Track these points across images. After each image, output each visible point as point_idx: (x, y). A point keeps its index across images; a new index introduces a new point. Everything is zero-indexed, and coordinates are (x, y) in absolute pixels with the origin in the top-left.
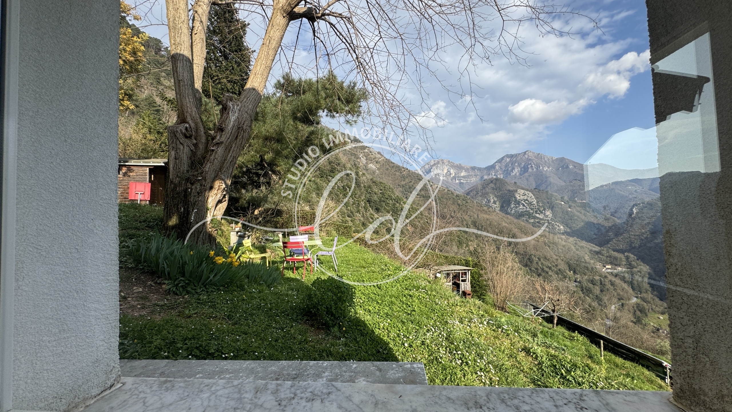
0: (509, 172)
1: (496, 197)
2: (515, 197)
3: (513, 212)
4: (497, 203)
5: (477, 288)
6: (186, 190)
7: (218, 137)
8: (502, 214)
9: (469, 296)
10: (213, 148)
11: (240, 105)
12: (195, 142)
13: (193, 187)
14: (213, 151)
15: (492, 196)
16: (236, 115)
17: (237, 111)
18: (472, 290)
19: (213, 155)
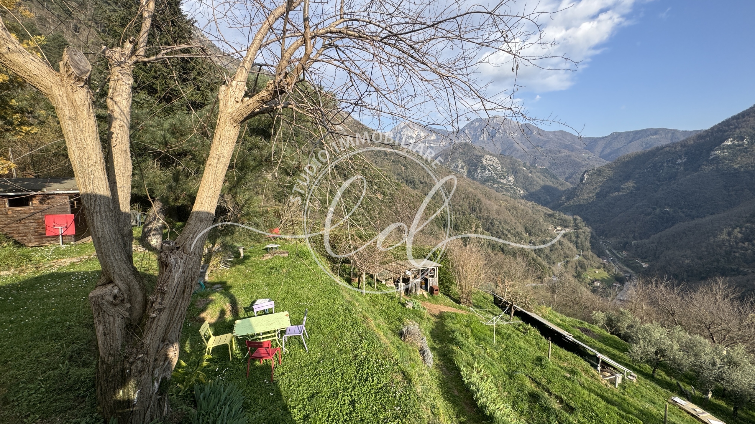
0: (477, 136)
1: (464, 162)
2: (482, 162)
3: (479, 177)
4: (465, 168)
5: (444, 281)
6: (123, 370)
7: (159, 300)
8: (468, 179)
9: (436, 292)
10: (153, 315)
11: (184, 257)
12: (128, 305)
13: (133, 367)
14: (154, 318)
15: (460, 161)
16: (181, 269)
17: (181, 265)
18: (440, 284)
19: (155, 322)
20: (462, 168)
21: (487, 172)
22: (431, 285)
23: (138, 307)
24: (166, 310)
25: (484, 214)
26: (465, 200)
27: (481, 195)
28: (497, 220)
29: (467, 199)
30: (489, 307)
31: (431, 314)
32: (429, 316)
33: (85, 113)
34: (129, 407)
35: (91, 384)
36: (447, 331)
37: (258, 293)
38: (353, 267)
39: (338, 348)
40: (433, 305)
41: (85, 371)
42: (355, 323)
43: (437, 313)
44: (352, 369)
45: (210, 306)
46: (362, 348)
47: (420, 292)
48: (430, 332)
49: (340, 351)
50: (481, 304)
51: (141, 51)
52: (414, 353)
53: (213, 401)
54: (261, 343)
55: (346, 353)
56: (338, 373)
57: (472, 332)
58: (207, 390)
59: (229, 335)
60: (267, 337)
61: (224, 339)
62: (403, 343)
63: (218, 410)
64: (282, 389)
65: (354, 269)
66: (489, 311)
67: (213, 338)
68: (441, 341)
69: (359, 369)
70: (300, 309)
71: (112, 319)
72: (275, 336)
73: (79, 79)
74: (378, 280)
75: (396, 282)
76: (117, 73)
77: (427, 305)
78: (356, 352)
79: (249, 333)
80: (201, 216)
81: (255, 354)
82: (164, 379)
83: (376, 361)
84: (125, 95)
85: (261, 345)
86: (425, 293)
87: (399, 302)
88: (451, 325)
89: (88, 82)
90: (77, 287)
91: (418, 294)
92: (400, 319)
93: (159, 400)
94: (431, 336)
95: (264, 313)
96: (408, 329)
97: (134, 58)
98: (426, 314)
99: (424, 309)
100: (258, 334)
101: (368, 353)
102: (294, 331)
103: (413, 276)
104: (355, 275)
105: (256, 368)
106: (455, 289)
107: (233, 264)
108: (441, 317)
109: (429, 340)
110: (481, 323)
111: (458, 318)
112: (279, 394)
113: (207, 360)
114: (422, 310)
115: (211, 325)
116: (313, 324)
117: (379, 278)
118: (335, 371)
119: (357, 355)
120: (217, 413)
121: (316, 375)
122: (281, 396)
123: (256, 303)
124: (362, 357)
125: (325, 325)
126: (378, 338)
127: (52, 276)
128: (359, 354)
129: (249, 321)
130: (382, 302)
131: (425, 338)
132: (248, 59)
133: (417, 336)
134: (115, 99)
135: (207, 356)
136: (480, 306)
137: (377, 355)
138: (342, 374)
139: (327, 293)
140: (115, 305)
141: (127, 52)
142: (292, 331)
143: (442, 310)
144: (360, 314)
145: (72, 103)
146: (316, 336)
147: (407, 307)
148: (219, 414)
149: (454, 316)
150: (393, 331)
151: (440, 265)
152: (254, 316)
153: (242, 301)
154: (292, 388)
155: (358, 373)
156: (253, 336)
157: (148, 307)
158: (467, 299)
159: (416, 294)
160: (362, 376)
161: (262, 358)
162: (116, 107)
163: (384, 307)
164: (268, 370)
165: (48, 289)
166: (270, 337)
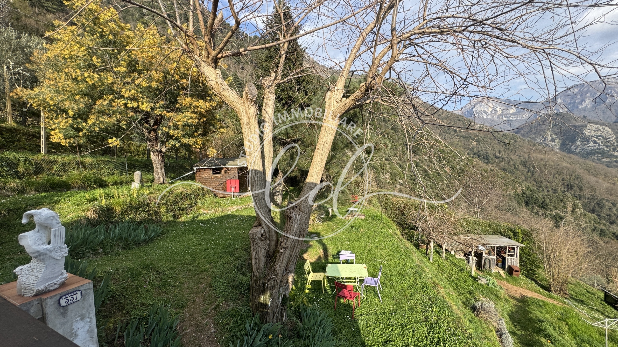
0: (576, 104)
1: (555, 134)
2: (583, 134)
3: (578, 150)
4: (556, 141)
5: (528, 263)
6: (264, 284)
7: (285, 241)
8: (562, 153)
9: (517, 273)
10: (281, 251)
11: (301, 214)
12: (268, 242)
13: (269, 283)
14: (282, 253)
15: (549, 132)
16: (298, 222)
17: (299, 219)
18: (521, 265)
19: (282, 256)
20: (553, 140)
21: (591, 144)
22: (510, 264)
23: (273, 243)
24: (289, 248)
25: (587, 193)
26: (556, 175)
27: (582, 171)
28: (607, 201)
29: (559, 175)
30: (597, 305)
31: (510, 296)
32: (507, 297)
33: (253, 121)
34: (266, 309)
35: (247, 287)
36: (531, 318)
37: (342, 245)
38: (421, 234)
39: (409, 306)
40: (512, 286)
41: (244, 278)
42: (424, 287)
43: (518, 296)
44: (423, 329)
45: (310, 250)
46: (432, 312)
47: (495, 269)
48: (509, 315)
49: (411, 309)
50: (584, 298)
51: (279, 77)
52: (489, 332)
53: (312, 322)
54: (346, 286)
55: (417, 313)
56: (409, 329)
57: (569, 329)
58: (309, 311)
59: (323, 274)
60: (349, 282)
61: (319, 276)
62: (476, 318)
63: (316, 329)
64: (361, 327)
65: (422, 236)
66: (597, 310)
67: (312, 273)
68: (524, 328)
69: (430, 331)
70: (375, 264)
71: (260, 249)
72: (355, 282)
73: (251, 101)
74: (446, 250)
75: (467, 255)
76: (268, 93)
77: (504, 285)
78: (427, 314)
79: (337, 275)
80: (311, 185)
81: (340, 293)
82: (285, 296)
83: (447, 329)
84: (271, 107)
85: (345, 287)
86: (502, 272)
87: (470, 276)
88: (537, 313)
89: (255, 102)
90: (240, 225)
91: (493, 271)
92: (471, 293)
93: (282, 309)
94: (510, 319)
95: (347, 262)
96: (482, 305)
97: (276, 82)
98: (503, 295)
99: (501, 288)
100: (343, 278)
101: (439, 318)
102: (370, 281)
103: (487, 251)
104: (423, 242)
105: (340, 304)
106: (542, 274)
107: (325, 220)
108: (523, 300)
109: (507, 323)
110: (584, 322)
111: (547, 307)
112: (358, 331)
113: (309, 289)
114: (498, 289)
115: (311, 264)
116: (386, 279)
117: (447, 248)
118: (406, 326)
119: (427, 318)
120: (315, 331)
121: (389, 325)
122: (360, 333)
123: (341, 253)
124: (433, 320)
125: (397, 283)
126: (449, 308)
127: (230, 216)
128: (430, 317)
129: (337, 266)
130: (451, 271)
131: (503, 320)
132: (346, 69)
133: (493, 315)
134: (266, 110)
135: (308, 286)
136: (582, 301)
137: (448, 323)
138: (413, 331)
139: (398, 254)
140: (262, 240)
141: (272, 79)
142: (369, 281)
143: (525, 294)
144: (430, 280)
145: (248, 115)
146: (389, 290)
147: (480, 282)
148: (317, 332)
149: (541, 304)
150: (464, 303)
151: (522, 245)
152: (340, 263)
153: (332, 250)
154: (369, 329)
155: (429, 335)
156: (339, 278)
157: (279, 245)
158: (561, 289)
159: (491, 271)
160: (433, 338)
161: (346, 297)
162: (266, 114)
163: (453, 277)
164: (349, 309)
165: (228, 224)
166: (351, 282)
